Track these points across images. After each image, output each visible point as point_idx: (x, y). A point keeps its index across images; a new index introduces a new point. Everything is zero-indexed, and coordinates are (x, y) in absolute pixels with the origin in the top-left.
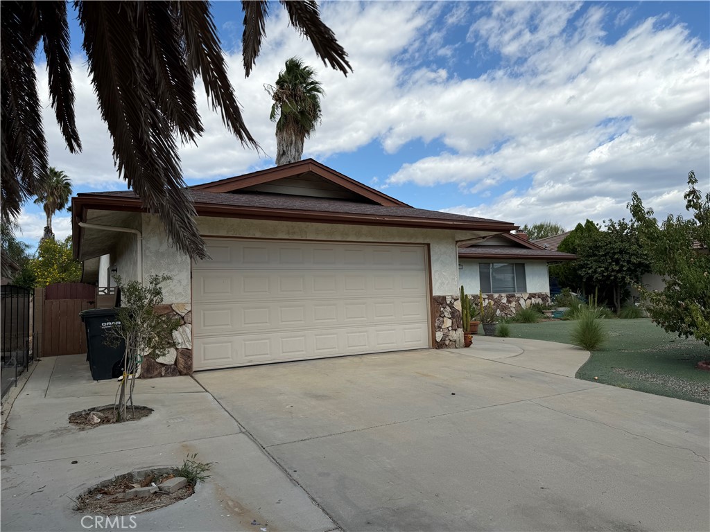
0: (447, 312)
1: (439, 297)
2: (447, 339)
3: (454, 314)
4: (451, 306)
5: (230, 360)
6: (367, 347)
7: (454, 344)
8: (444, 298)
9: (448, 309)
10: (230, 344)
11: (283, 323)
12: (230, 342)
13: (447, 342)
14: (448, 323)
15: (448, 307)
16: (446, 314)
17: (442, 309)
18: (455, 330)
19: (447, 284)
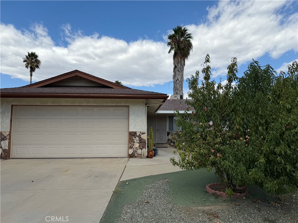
0: (137, 140)
1: (132, 132)
2: (136, 153)
3: (141, 141)
4: (139, 137)
5: (26, 155)
6: (91, 154)
7: (140, 156)
8: (135, 133)
9: (137, 138)
10: (26, 148)
11: (50, 141)
12: (27, 148)
13: (136, 155)
14: (137, 145)
15: (137, 137)
16: (135, 141)
17: (134, 138)
18: (142, 149)
19: (139, 126)
